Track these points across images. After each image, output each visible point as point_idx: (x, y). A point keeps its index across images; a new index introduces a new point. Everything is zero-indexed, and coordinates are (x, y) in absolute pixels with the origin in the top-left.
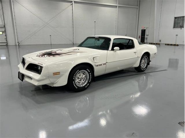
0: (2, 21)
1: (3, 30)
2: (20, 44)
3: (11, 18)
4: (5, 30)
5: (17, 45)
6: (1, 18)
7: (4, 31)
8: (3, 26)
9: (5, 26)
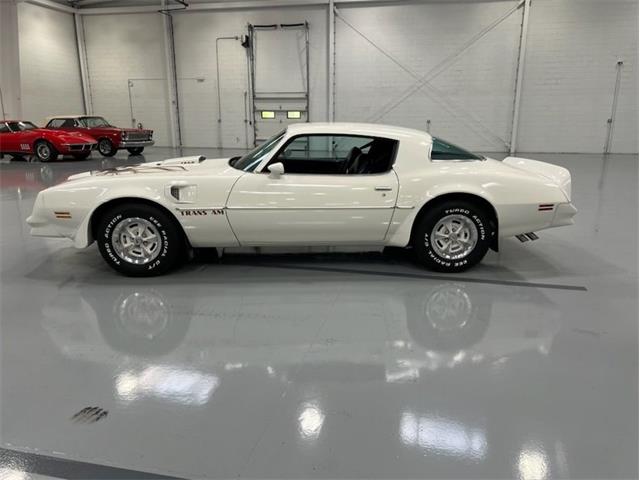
0: (303, 79)
1: (303, 106)
2: (338, 148)
3: (324, 70)
4: (307, 107)
5: (331, 149)
6: (302, 73)
7: (304, 109)
8: (303, 96)
9: (307, 96)
